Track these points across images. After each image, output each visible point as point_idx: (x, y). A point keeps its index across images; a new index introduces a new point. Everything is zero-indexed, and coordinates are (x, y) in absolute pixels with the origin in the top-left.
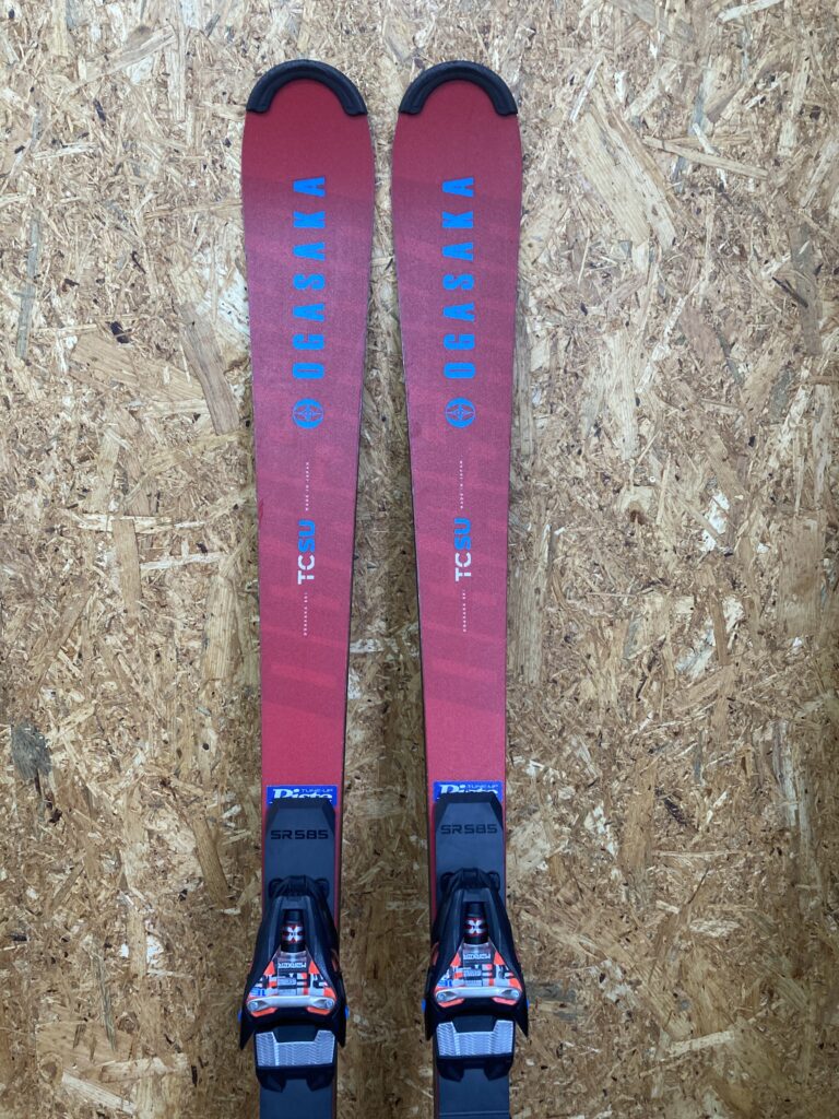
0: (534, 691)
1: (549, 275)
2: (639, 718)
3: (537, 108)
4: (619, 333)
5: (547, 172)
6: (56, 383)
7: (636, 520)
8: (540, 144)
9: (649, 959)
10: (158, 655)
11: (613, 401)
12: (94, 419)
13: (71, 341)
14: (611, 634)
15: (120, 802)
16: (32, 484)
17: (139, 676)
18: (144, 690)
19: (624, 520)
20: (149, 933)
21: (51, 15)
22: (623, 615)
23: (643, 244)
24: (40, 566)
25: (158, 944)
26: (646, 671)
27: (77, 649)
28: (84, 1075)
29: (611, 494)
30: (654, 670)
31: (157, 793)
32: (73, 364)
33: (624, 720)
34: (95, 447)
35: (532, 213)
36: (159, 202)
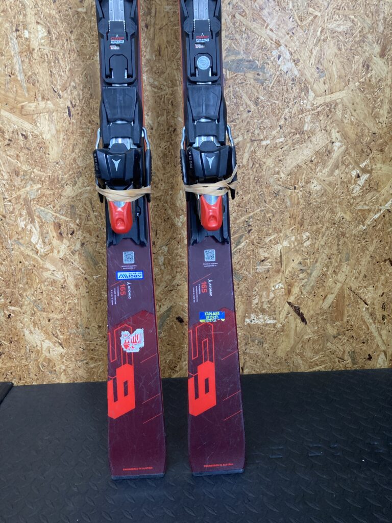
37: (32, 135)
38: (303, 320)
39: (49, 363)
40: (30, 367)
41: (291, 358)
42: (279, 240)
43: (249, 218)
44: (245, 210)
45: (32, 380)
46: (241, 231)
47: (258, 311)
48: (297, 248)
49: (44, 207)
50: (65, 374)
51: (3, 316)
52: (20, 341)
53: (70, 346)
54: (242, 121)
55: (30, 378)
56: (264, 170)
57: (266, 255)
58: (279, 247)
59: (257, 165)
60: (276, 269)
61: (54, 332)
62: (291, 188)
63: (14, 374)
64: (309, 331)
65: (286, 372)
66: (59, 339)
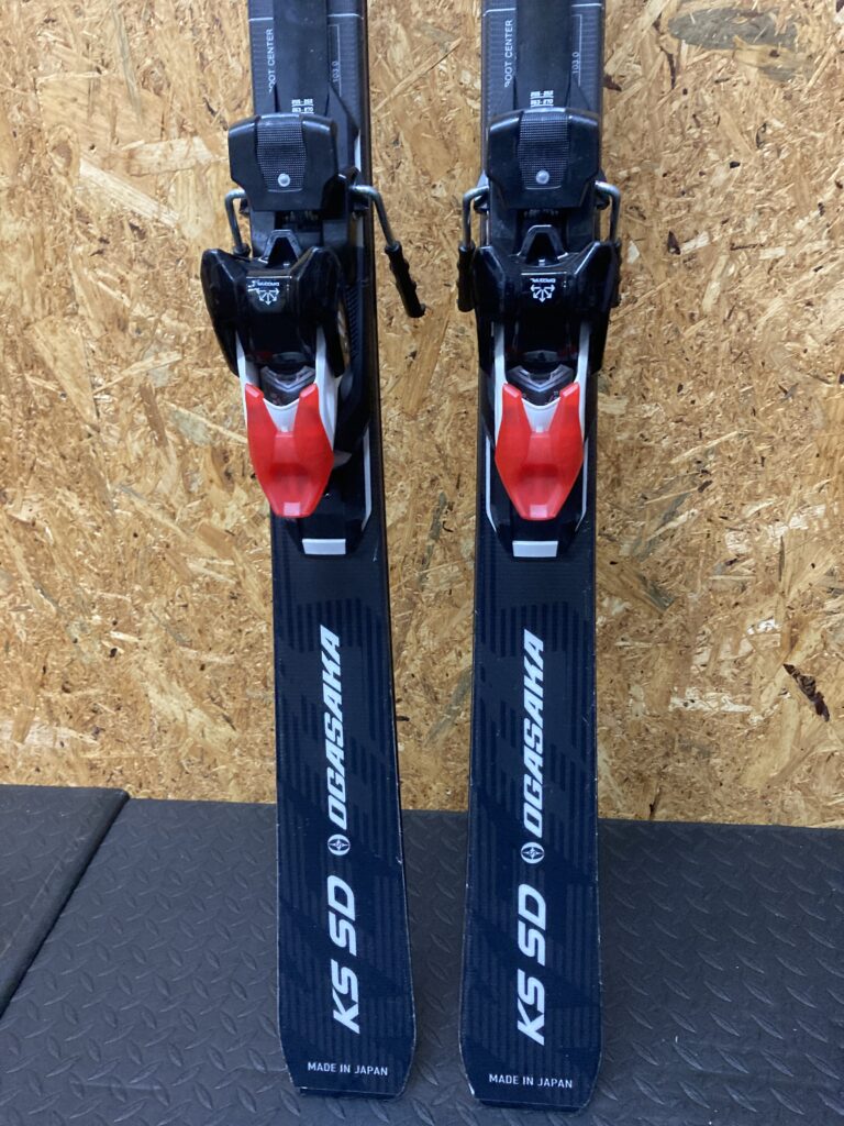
37: (157, 229)
38: (821, 709)
39: (202, 758)
40: (162, 763)
41: (778, 793)
42: (782, 513)
43: (706, 453)
44: (697, 432)
45: (164, 788)
46: (679, 485)
47: (707, 681)
48: (828, 535)
49: (187, 407)
50: (238, 784)
51: (100, 652)
52: (139, 708)
53: (248, 725)
54: (712, 192)
55: (162, 785)
56: (760, 328)
57: (742, 549)
58: (780, 530)
59: (741, 316)
60: (764, 584)
61: (214, 694)
62: (830, 380)
63: (127, 773)
64: (832, 737)
65: (762, 823)
66: (225, 709)
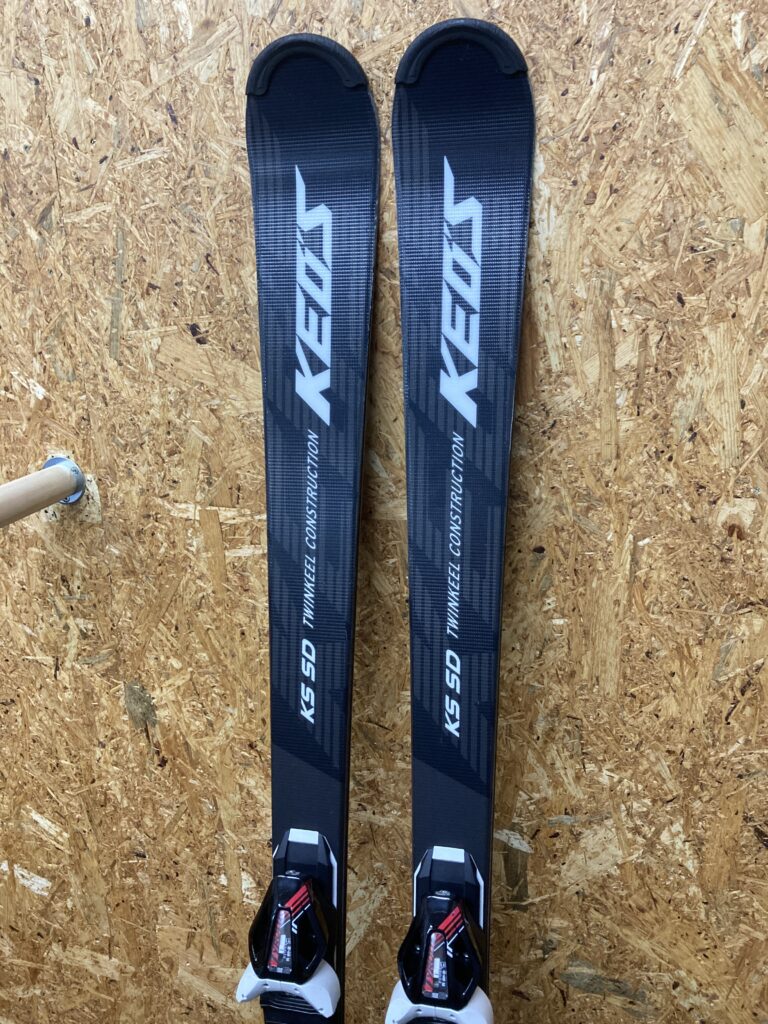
0: (609, 703)
1: (640, 262)
2: (729, 740)
3: (633, 65)
4: (722, 326)
5: (641, 142)
6: (146, 382)
7: (735, 535)
8: (634, 109)
9: (728, 977)
10: (243, 634)
11: (712, 403)
12: (179, 416)
13: (156, 342)
14: (700, 653)
15: (215, 757)
16: (130, 474)
17: (227, 651)
18: (232, 663)
19: (720, 533)
20: (243, 870)
21: (123, 18)
22: (715, 635)
23: (759, 221)
24: (140, 547)
25: (251, 879)
26: (738, 695)
27: (174, 622)
28: (195, 972)
29: (706, 506)
30: (749, 694)
31: (246, 754)
32: (159, 365)
33: (710, 741)
34: (181, 443)
35: (622, 192)
36: (229, 202)
